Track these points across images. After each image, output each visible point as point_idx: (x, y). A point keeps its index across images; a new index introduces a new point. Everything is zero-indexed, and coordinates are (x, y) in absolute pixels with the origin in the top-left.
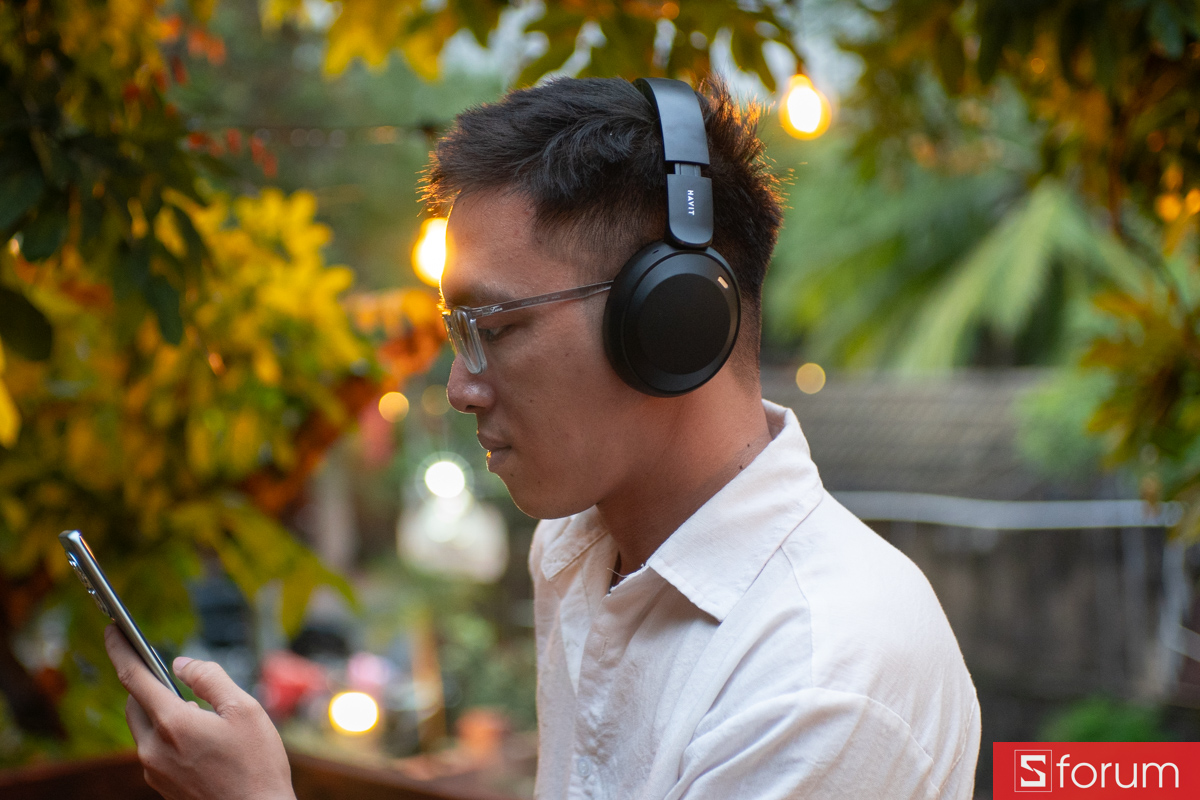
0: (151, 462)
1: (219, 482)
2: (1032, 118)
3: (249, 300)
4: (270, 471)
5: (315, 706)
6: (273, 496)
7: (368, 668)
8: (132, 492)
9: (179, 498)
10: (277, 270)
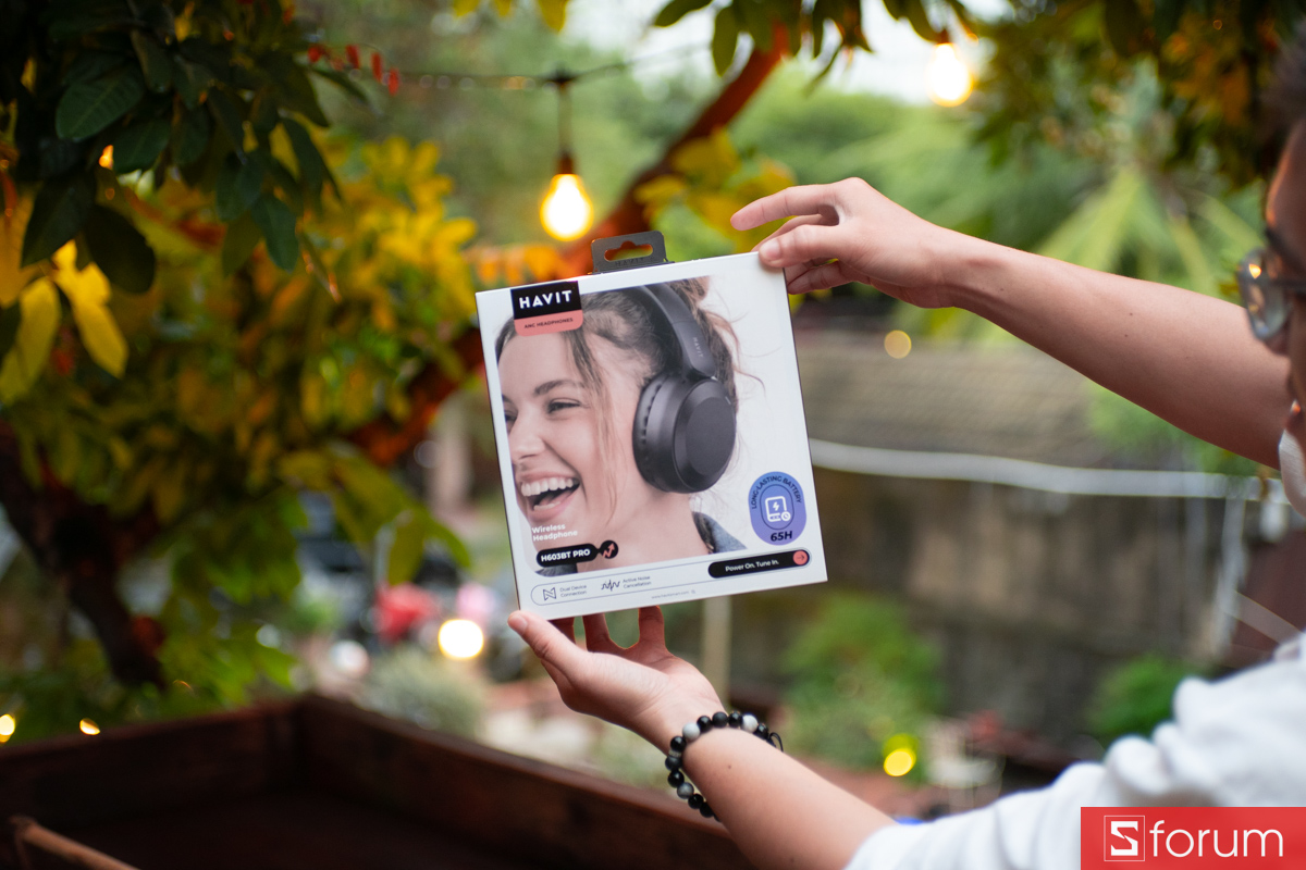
0: (262, 409)
1: (331, 431)
2: (1167, 101)
3: (370, 248)
4: (384, 420)
5: (425, 632)
6: (385, 447)
7: (476, 599)
8: (243, 437)
9: (290, 447)
10: (400, 219)
